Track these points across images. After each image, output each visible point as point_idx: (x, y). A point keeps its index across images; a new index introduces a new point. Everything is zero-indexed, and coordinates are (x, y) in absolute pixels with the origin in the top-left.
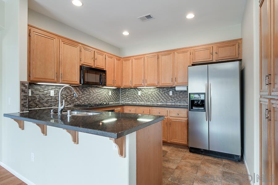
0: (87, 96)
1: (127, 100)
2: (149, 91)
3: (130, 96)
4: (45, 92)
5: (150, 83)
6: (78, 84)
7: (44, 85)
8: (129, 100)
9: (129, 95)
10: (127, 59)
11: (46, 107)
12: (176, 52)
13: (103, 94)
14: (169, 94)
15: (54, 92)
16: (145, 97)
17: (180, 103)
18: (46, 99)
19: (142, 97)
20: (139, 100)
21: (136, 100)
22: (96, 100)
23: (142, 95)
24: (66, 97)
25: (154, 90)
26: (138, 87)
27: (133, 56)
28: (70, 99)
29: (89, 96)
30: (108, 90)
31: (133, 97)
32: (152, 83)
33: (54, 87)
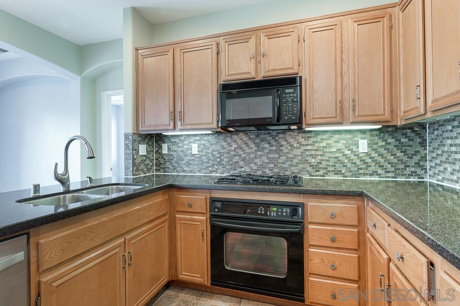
0: (270, 156)
1: (448, 175)
4: (185, 147)
7: (184, 135)
9: (456, 153)
11: (187, 173)
13: (326, 150)
15: (198, 147)
18: (186, 159)
22: (300, 166)
24: (219, 155)
28: (227, 160)
29: (277, 156)
30: (350, 136)
33: (198, 138)
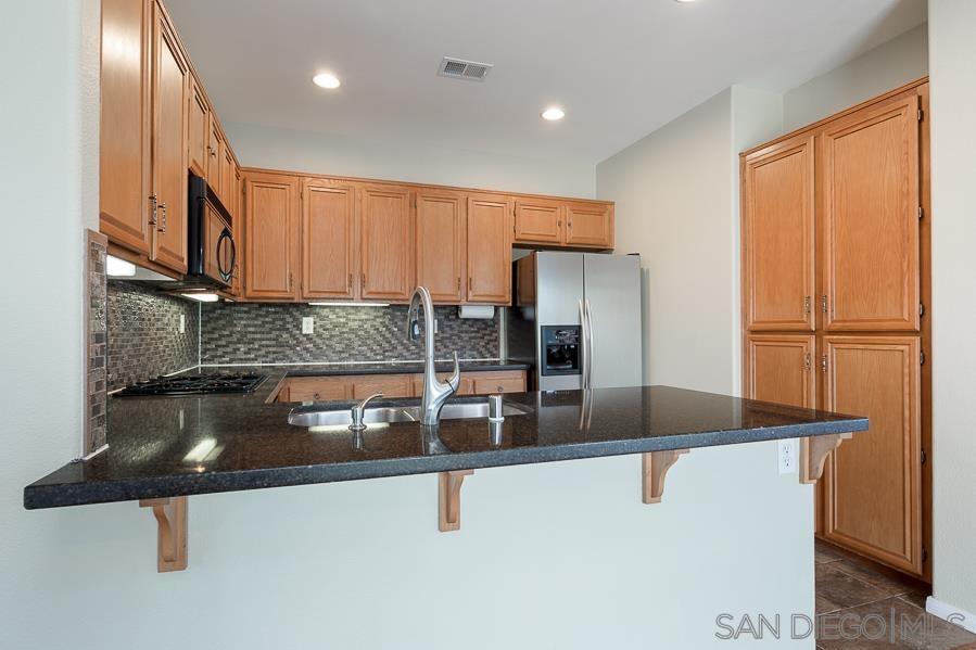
1: (240, 355)
2: (352, 317)
3: (259, 336)
5: (380, 290)
8: (252, 356)
9: (254, 333)
10: (271, 178)
12: (470, 199)
16: (335, 339)
19: (319, 341)
20: (304, 353)
21: (289, 352)
23: (321, 330)
25: (373, 314)
26: (313, 299)
31: (274, 342)
32: (387, 290)
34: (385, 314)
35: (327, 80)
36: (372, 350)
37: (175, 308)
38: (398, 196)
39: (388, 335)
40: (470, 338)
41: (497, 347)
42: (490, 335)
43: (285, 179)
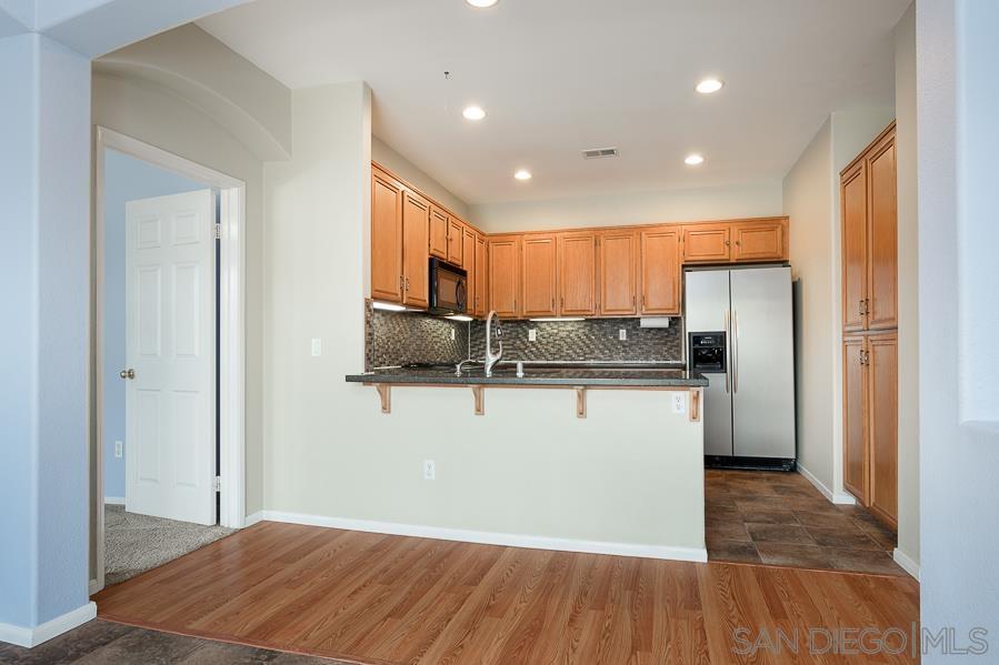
5: (575, 309)
6: (424, 308)
10: (503, 239)
12: (643, 234)
14: (617, 337)
16: (551, 345)
17: (646, 359)
19: (540, 346)
20: (530, 354)
21: (520, 353)
23: (541, 338)
25: (577, 326)
27: (522, 234)
31: (512, 347)
32: (578, 308)
34: (586, 326)
35: (523, 175)
36: (575, 352)
37: (447, 325)
38: (586, 238)
39: (587, 342)
40: (654, 344)
41: (679, 352)
42: (672, 342)
43: (511, 238)
